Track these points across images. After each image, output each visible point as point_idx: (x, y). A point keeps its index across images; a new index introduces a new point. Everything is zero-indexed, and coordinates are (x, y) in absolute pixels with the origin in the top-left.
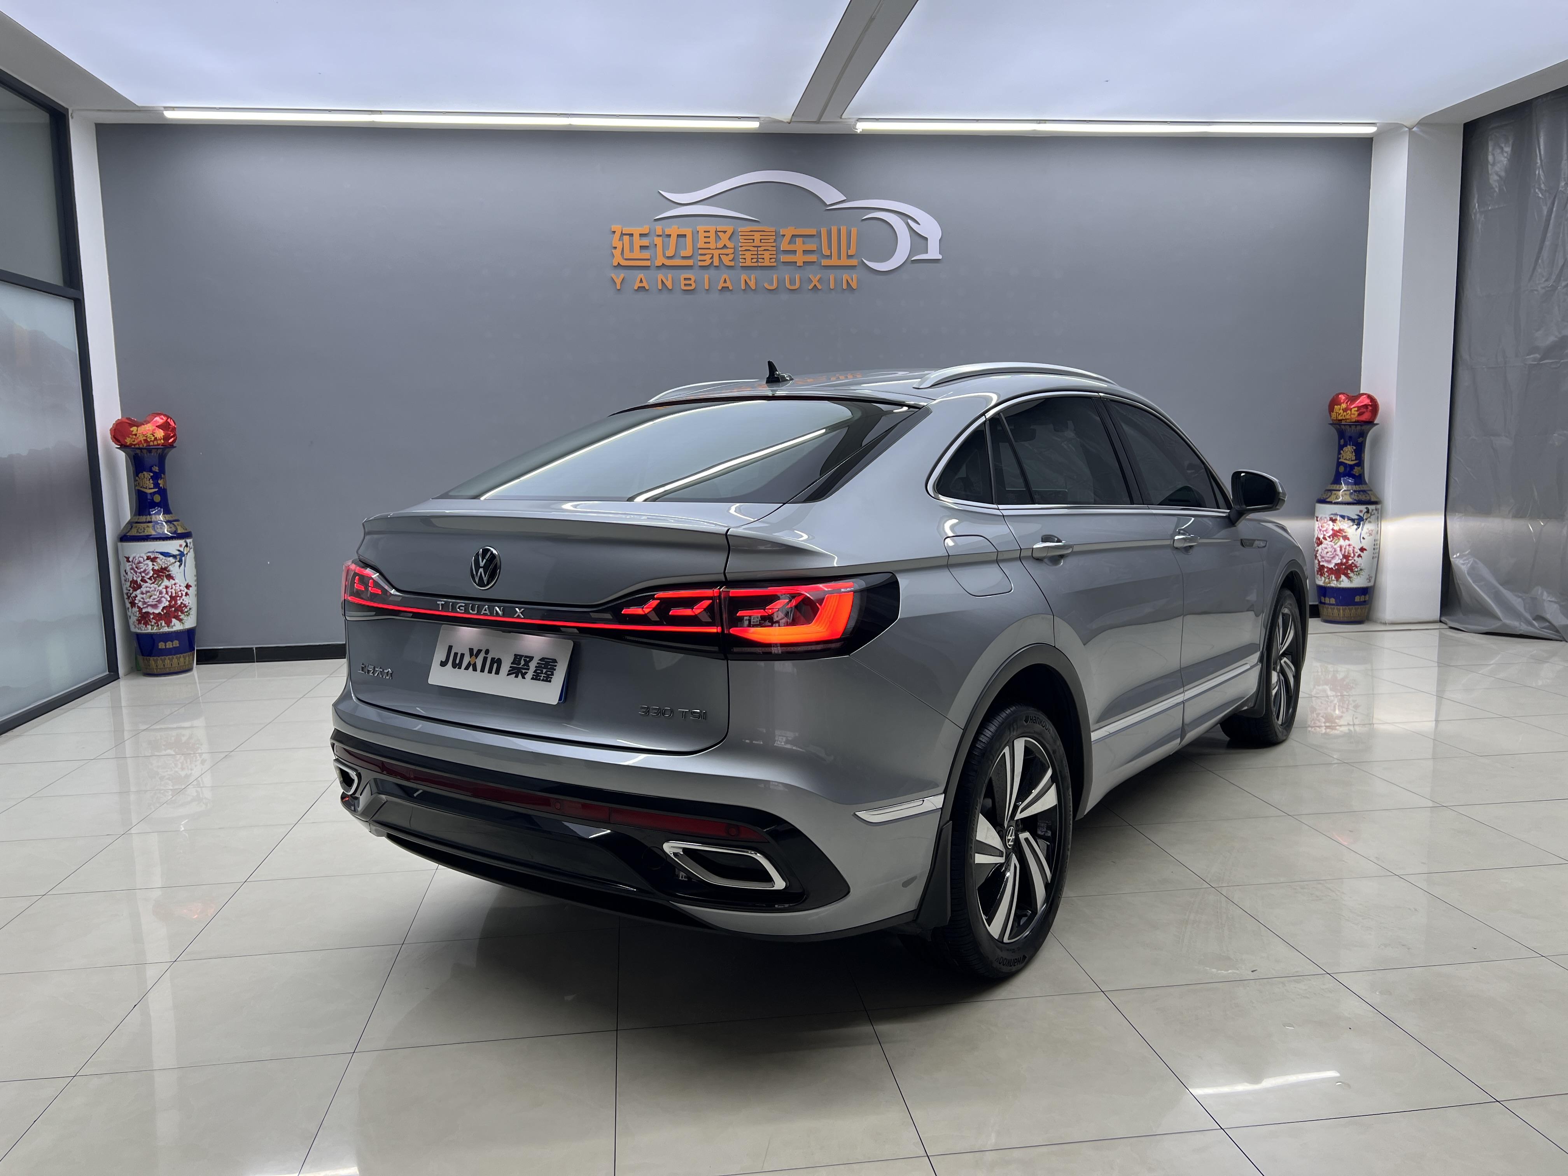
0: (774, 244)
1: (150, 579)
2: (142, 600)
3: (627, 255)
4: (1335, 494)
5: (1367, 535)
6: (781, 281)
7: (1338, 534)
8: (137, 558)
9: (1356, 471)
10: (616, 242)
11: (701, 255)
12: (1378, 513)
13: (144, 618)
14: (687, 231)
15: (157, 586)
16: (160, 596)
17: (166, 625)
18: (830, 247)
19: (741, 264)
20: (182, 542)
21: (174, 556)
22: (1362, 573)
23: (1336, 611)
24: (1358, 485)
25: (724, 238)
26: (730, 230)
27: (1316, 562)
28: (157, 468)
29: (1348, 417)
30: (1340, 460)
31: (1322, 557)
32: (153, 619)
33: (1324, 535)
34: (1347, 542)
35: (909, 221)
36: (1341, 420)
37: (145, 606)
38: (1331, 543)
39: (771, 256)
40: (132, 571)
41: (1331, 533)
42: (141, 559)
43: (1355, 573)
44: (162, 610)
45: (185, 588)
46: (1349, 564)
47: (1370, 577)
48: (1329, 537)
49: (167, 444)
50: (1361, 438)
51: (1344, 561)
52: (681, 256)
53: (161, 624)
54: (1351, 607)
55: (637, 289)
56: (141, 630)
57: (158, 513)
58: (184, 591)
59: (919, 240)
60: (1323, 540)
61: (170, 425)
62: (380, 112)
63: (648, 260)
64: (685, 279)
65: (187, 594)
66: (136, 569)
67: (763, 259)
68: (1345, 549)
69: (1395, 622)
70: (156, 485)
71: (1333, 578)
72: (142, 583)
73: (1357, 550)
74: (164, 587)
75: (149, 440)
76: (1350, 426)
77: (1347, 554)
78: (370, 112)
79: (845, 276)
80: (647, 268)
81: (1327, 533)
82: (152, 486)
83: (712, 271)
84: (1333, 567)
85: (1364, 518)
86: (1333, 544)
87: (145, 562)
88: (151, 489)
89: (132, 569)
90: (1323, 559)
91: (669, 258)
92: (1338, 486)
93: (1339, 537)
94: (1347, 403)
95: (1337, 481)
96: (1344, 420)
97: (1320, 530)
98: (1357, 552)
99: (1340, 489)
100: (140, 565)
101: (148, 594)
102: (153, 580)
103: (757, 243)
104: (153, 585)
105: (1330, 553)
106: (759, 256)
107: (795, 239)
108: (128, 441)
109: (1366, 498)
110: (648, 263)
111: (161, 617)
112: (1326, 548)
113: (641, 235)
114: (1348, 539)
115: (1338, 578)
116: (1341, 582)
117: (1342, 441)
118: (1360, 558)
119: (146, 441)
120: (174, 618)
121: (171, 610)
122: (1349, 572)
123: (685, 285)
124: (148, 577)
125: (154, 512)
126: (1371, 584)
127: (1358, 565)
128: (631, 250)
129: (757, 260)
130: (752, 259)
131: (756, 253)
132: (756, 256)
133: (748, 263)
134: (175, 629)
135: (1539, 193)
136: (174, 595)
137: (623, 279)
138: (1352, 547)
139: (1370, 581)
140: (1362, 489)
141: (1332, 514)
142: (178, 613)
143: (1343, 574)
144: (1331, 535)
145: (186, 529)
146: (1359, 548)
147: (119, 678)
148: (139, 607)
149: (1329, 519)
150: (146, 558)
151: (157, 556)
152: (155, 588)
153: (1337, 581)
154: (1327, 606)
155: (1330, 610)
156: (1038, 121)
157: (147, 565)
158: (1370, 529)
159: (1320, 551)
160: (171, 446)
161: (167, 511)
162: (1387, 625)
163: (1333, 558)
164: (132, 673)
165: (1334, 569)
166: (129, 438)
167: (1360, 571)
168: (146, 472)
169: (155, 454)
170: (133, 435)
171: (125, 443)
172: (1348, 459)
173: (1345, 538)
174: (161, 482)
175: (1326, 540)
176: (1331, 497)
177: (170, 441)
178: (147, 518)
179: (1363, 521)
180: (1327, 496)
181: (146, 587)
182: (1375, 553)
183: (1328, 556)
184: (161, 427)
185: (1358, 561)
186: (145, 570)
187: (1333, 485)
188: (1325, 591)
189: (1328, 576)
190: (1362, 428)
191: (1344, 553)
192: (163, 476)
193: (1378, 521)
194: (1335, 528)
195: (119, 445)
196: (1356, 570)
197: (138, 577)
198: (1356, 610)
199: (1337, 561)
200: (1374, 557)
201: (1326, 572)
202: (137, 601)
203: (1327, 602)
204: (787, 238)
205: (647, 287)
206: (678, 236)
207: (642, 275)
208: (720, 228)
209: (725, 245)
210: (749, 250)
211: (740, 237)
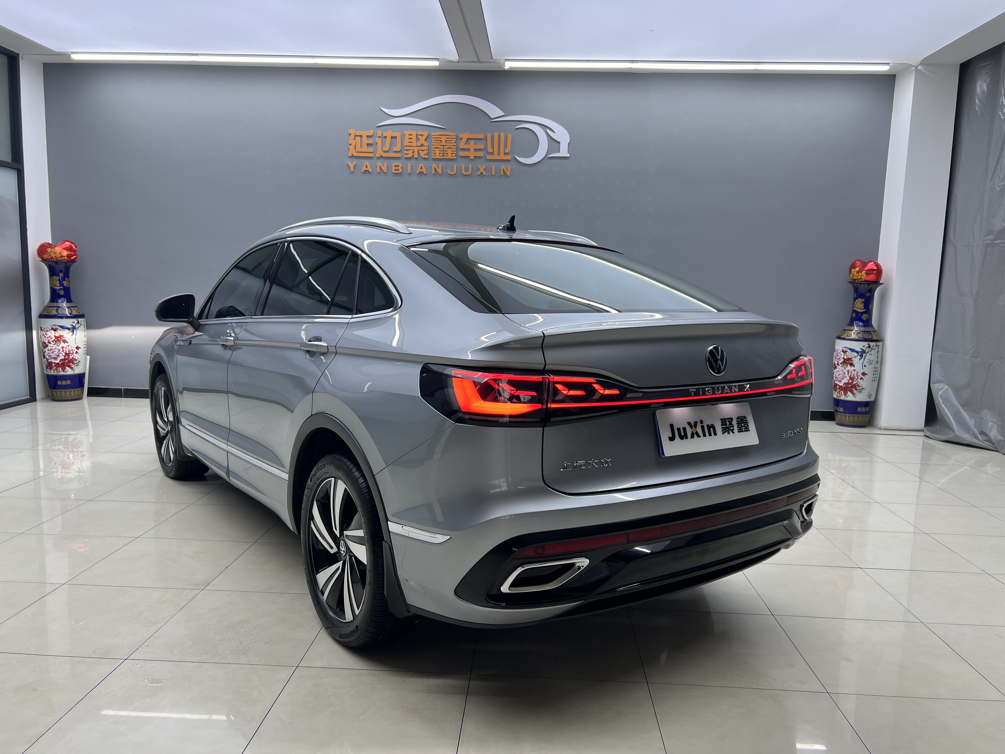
0: (455, 144)
1: (53, 341)
2: (48, 354)
3: (359, 149)
4: (847, 333)
5: (868, 364)
6: (459, 169)
7: (847, 362)
8: (46, 328)
9: (864, 317)
10: (351, 140)
11: (406, 150)
12: (878, 348)
13: (50, 365)
14: (398, 134)
15: (57, 346)
16: (59, 352)
17: (62, 370)
18: (493, 147)
19: (433, 157)
20: (75, 320)
21: (69, 329)
22: (863, 391)
23: (843, 417)
24: (867, 327)
25: (422, 139)
26: (426, 134)
27: (833, 381)
28: (62, 274)
29: (859, 277)
30: (854, 309)
31: (836, 378)
32: (54, 366)
33: (838, 362)
34: (853, 368)
35: (547, 130)
36: (855, 280)
37: (50, 358)
38: (842, 368)
39: (453, 152)
40: (43, 336)
41: (842, 360)
42: (48, 329)
43: (858, 391)
44: (60, 361)
45: (75, 349)
46: (854, 384)
47: (870, 395)
49: (69, 259)
50: (869, 293)
51: (850, 381)
52: (393, 150)
53: (59, 370)
54: (854, 415)
55: (363, 171)
56: (48, 372)
57: (63, 302)
58: (74, 350)
59: (554, 144)
60: (837, 366)
61: (73, 248)
62: (197, 55)
63: (372, 153)
64: (395, 166)
65: (77, 352)
66: (45, 335)
67: (447, 154)
68: (851, 373)
69: (888, 428)
70: (61, 284)
71: (843, 393)
72: (48, 344)
74: (61, 347)
75: (57, 256)
76: (860, 284)
77: (852, 376)
78: (191, 55)
79: (503, 166)
80: (371, 158)
81: (840, 360)
82: (58, 285)
83: (413, 161)
84: (842, 385)
85: (866, 351)
86: (843, 369)
87: (50, 331)
88: (58, 286)
90: (837, 379)
91: (385, 152)
92: (850, 327)
93: (847, 364)
94: (859, 267)
95: (851, 324)
96: (857, 279)
97: (836, 358)
98: (860, 376)
99: (853, 329)
100: (47, 332)
101: (52, 351)
102: (55, 343)
103: (443, 143)
104: (55, 345)
105: (841, 375)
106: (445, 152)
107: (469, 141)
108: (45, 257)
109: (869, 337)
110: (372, 155)
111: (59, 365)
112: (838, 371)
113: (368, 136)
114: (854, 366)
115: (845, 393)
116: (847, 396)
117: (855, 296)
118: (862, 380)
119: (56, 257)
120: (67, 366)
121: (65, 361)
122: (853, 389)
123: (395, 170)
124: (52, 340)
125: (60, 301)
126: (872, 399)
127: (860, 385)
128: (361, 146)
129: (443, 155)
130: (440, 154)
131: (443, 150)
132: (443, 152)
133: (437, 157)
134: (68, 373)
135: (1001, 115)
136: (67, 352)
137: (355, 165)
138: (856, 372)
139: (870, 397)
140: (867, 330)
141: (844, 347)
142: (70, 364)
143: (849, 391)
144: (842, 362)
145: (79, 313)
146: (862, 373)
147: (36, 401)
148: (47, 358)
149: (841, 350)
150: (50, 328)
151: (57, 328)
152: (56, 347)
153: (845, 395)
154: (838, 413)
155: (840, 416)
156: (632, 61)
157: (52, 333)
158: (870, 360)
159: (835, 373)
160: (74, 261)
161: (69, 300)
162: (882, 430)
163: (843, 379)
164: (46, 398)
165: (843, 386)
166: (47, 255)
167: (862, 390)
168: (56, 276)
169: (61, 265)
170: (50, 253)
171: (45, 258)
172: (859, 308)
173: (852, 365)
174: (65, 283)
175: (839, 365)
176: (846, 335)
177: (72, 258)
178: (55, 304)
179: (865, 353)
180: (844, 334)
181: (51, 346)
182: (875, 378)
183: (840, 377)
184: (66, 249)
185: (861, 382)
186: (49, 337)
187: (849, 327)
188: (837, 402)
189: (839, 391)
190: (870, 286)
191: (851, 375)
192: (66, 279)
193: (878, 354)
194: (845, 357)
195: (42, 259)
196: (859, 388)
197: (46, 340)
198: (858, 417)
199: (845, 381)
200: (874, 380)
201: (838, 388)
202: (45, 355)
203: (839, 410)
204: (464, 140)
205: (370, 171)
206: (392, 137)
207: (367, 162)
208: (419, 133)
209: (422, 144)
210: (438, 148)
211: (433, 139)
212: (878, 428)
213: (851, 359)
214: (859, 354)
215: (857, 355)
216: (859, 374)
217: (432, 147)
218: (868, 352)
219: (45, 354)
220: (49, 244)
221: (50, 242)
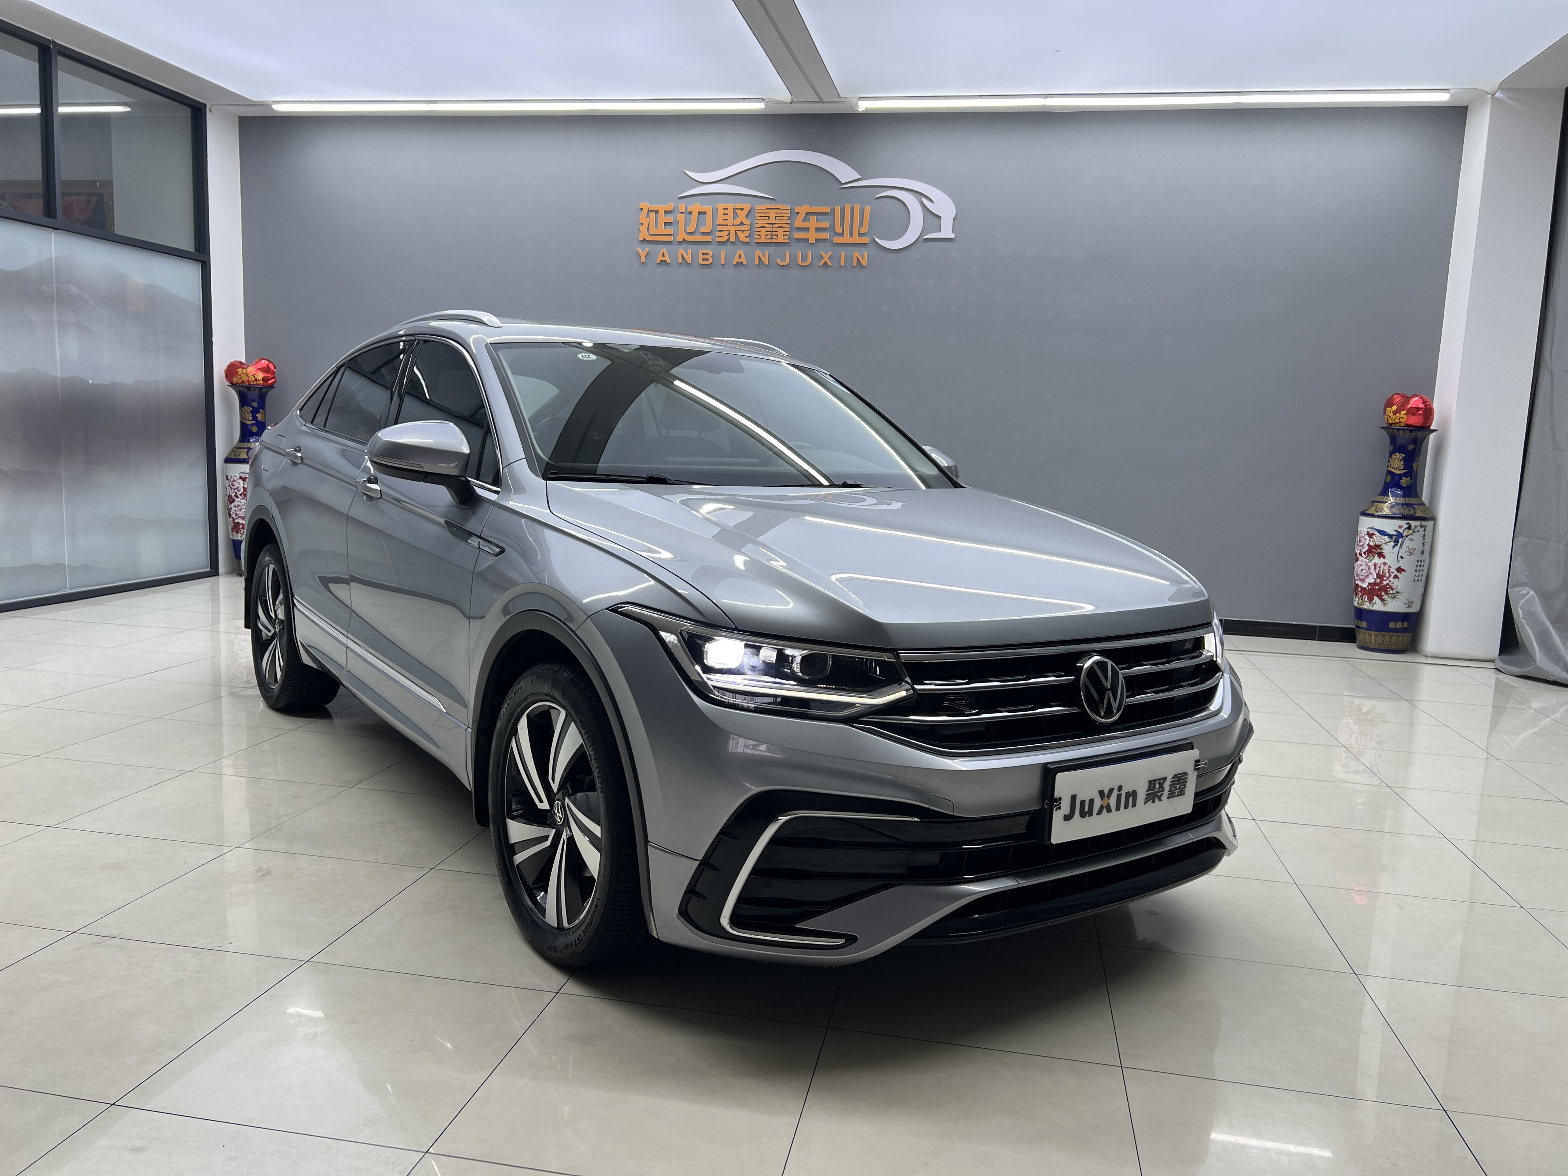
0: (789, 222)
1: (241, 495)
2: (235, 512)
3: (653, 230)
4: (1377, 506)
5: (1406, 554)
6: (793, 257)
7: (1373, 550)
8: (233, 476)
9: (1405, 481)
10: (643, 217)
11: (719, 231)
12: (1425, 531)
13: (236, 527)
14: (708, 208)
18: (842, 225)
19: (756, 241)
22: (1398, 596)
23: (1367, 636)
24: (1408, 497)
25: (742, 215)
26: (747, 207)
27: (1354, 580)
28: (256, 404)
29: (1398, 420)
30: (1388, 468)
31: (1358, 575)
33: (1361, 551)
34: (1382, 560)
35: (924, 200)
36: (1391, 424)
37: (237, 517)
38: (1366, 560)
39: (785, 233)
40: (229, 488)
41: (1366, 548)
42: (235, 478)
43: (1390, 595)
46: (1384, 584)
47: (1411, 602)
48: (1364, 553)
49: (265, 384)
50: (1412, 445)
51: (1379, 580)
52: (702, 232)
54: (1384, 633)
55: (659, 262)
56: (234, 537)
57: (255, 441)
59: (932, 218)
60: (1359, 557)
61: (271, 369)
63: (671, 235)
64: (703, 254)
66: (232, 486)
67: (777, 235)
68: (1379, 567)
70: (254, 418)
71: (1366, 599)
72: (235, 498)
73: (1393, 570)
75: (250, 380)
76: (1398, 430)
77: (1381, 573)
79: (857, 253)
80: (670, 242)
81: (1363, 548)
82: (251, 419)
83: (729, 247)
84: (1366, 586)
85: (1404, 535)
86: (1368, 561)
87: (238, 481)
88: (250, 421)
89: (229, 486)
90: (1358, 578)
91: (690, 234)
92: (1382, 497)
93: (1374, 554)
94: (1398, 405)
95: (1384, 493)
96: (1393, 423)
97: (1358, 545)
98: (1393, 573)
99: (1387, 501)
100: (234, 482)
101: (239, 507)
102: (243, 496)
103: (772, 220)
104: (242, 500)
105: (1364, 571)
106: (774, 233)
107: (809, 216)
108: (235, 380)
109: (1409, 513)
110: (671, 239)
112: (1361, 565)
113: (666, 212)
114: (1384, 557)
115: (1371, 600)
116: (1373, 604)
117: (1392, 450)
118: (1397, 579)
119: (248, 381)
122: (1383, 594)
123: (703, 260)
124: (240, 493)
125: (252, 440)
126: (1415, 609)
127: (1394, 587)
128: (656, 227)
129: (772, 237)
130: (767, 235)
131: (771, 230)
132: (770, 233)
133: (763, 240)
137: (647, 253)
138: (1387, 566)
139: (1410, 607)
141: (1369, 528)
143: (1376, 596)
144: (1366, 551)
146: (1396, 568)
147: (218, 575)
148: (233, 518)
149: (1366, 533)
150: (239, 477)
151: (246, 476)
153: (1370, 602)
154: (1361, 630)
156: (1046, 96)
157: (239, 483)
158: (1410, 548)
159: (1356, 567)
160: (271, 386)
162: (1429, 658)
163: (1367, 576)
164: (232, 573)
165: (1367, 589)
166: (237, 378)
167: (1397, 594)
168: (247, 406)
169: (254, 392)
170: (240, 375)
171: (234, 382)
172: (1395, 468)
173: (1381, 555)
174: (259, 416)
175: (1361, 556)
176: (1373, 509)
177: (270, 382)
178: (245, 445)
179: (1402, 537)
180: (1371, 507)
181: (238, 502)
182: (1419, 576)
183: (1362, 574)
184: (262, 370)
185: (1395, 583)
186: (238, 487)
187: (1380, 497)
188: (1360, 613)
189: (1361, 596)
190: (1414, 434)
191: (1379, 572)
192: (261, 410)
193: (1424, 539)
194: (1371, 544)
195: (230, 383)
196: (1391, 592)
197: (233, 493)
198: (1391, 637)
199: (1370, 581)
200: (1416, 580)
201: (1360, 591)
202: (231, 513)
203: (1361, 626)
204: (802, 216)
205: (669, 261)
206: (700, 213)
207: (665, 249)
208: (738, 206)
209: (742, 222)
210: (764, 227)
211: (757, 215)
212: (1424, 655)
213: (1380, 545)
214: (1392, 539)
215: (1388, 540)
216: (1392, 570)
217: (756, 226)
218: (1407, 536)
219: (231, 511)
220: (241, 363)
221: (244, 361)
